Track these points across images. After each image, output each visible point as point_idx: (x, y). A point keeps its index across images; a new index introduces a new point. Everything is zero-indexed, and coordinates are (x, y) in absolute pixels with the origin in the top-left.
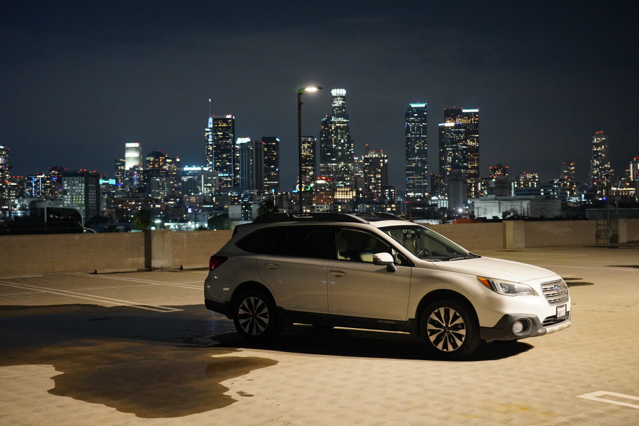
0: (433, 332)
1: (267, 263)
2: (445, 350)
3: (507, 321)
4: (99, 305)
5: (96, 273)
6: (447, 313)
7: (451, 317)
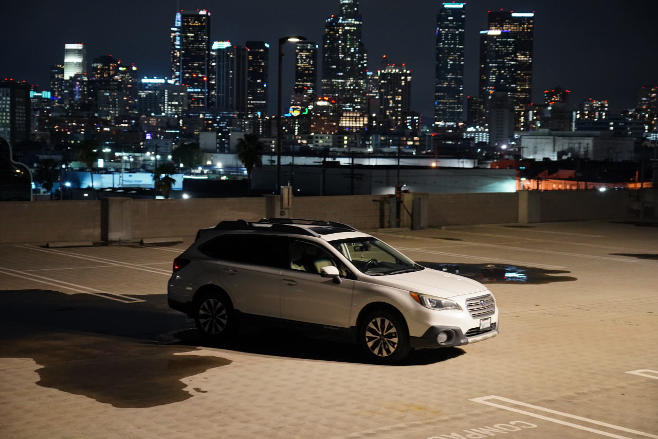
0: (371, 339)
1: (226, 268)
2: (380, 355)
3: (433, 332)
4: (60, 290)
5: (47, 246)
6: (383, 322)
7: (386, 326)
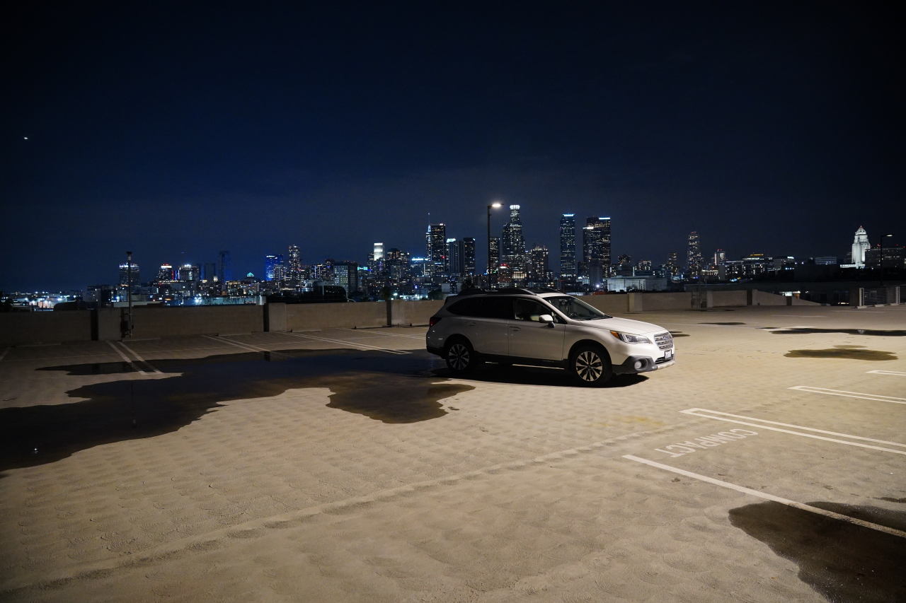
0: (580, 368)
1: (468, 321)
2: (588, 380)
3: (630, 361)
4: (358, 349)
5: (355, 328)
6: (589, 355)
7: (592, 358)
